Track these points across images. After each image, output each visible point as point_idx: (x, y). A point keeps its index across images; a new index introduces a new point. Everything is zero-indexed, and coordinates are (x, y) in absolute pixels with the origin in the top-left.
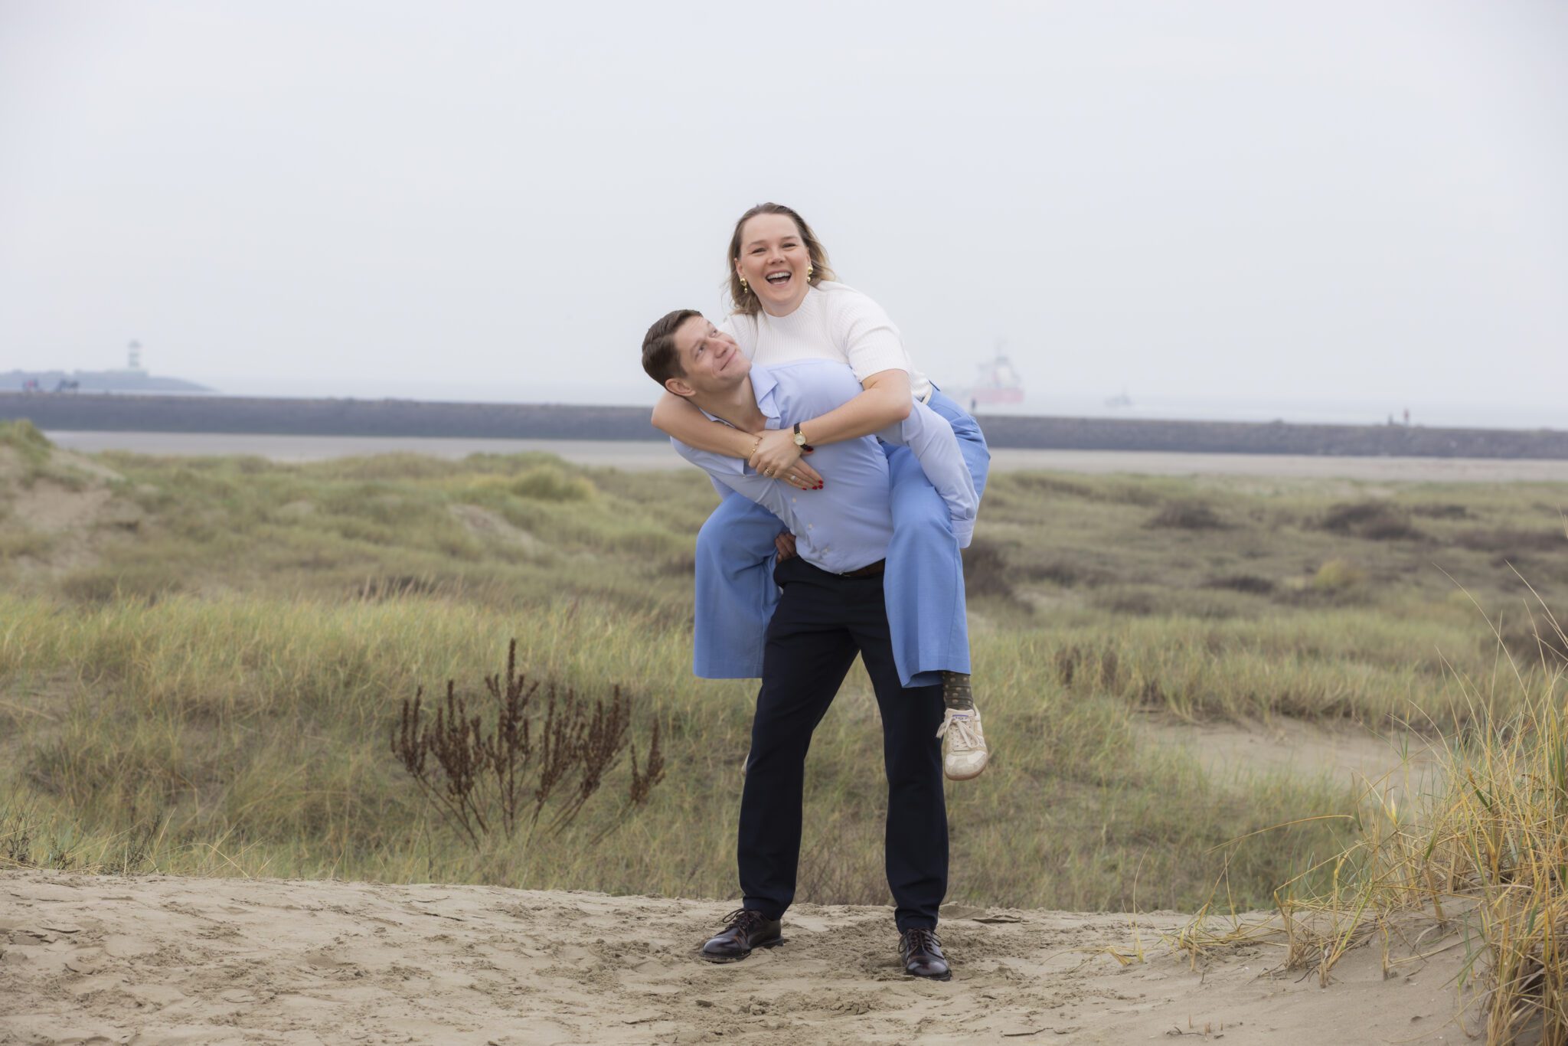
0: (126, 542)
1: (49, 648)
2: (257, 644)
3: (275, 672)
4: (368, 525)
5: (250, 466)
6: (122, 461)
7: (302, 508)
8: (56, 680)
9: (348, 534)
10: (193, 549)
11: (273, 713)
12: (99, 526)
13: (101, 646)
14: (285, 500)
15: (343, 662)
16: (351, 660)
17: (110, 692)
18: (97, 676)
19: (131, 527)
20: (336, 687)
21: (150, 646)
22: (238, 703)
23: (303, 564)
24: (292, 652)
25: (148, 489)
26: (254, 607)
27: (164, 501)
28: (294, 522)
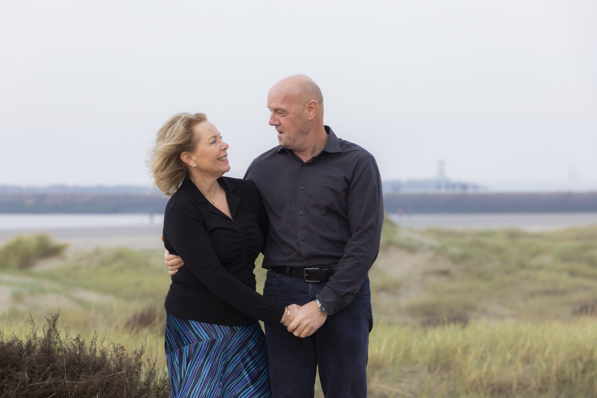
0: (443, 282)
1: (407, 353)
2: (529, 349)
3: (540, 365)
4: (583, 268)
5: (513, 235)
6: (439, 234)
7: (546, 260)
8: (412, 372)
9: (573, 274)
10: (483, 285)
11: (541, 390)
12: (426, 273)
13: (437, 352)
14: (535, 254)
15: (580, 358)
16: (586, 358)
17: (443, 379)
18: (436, 368)
19: (445, 273)
20: (577, 375)
21: (466, 350)
22: (519, 384)
23: (547, 293)
24: (550, 353)
25: (455, 250)
26: (525, 328)
27: (464, 258)
28: (540, 267)
